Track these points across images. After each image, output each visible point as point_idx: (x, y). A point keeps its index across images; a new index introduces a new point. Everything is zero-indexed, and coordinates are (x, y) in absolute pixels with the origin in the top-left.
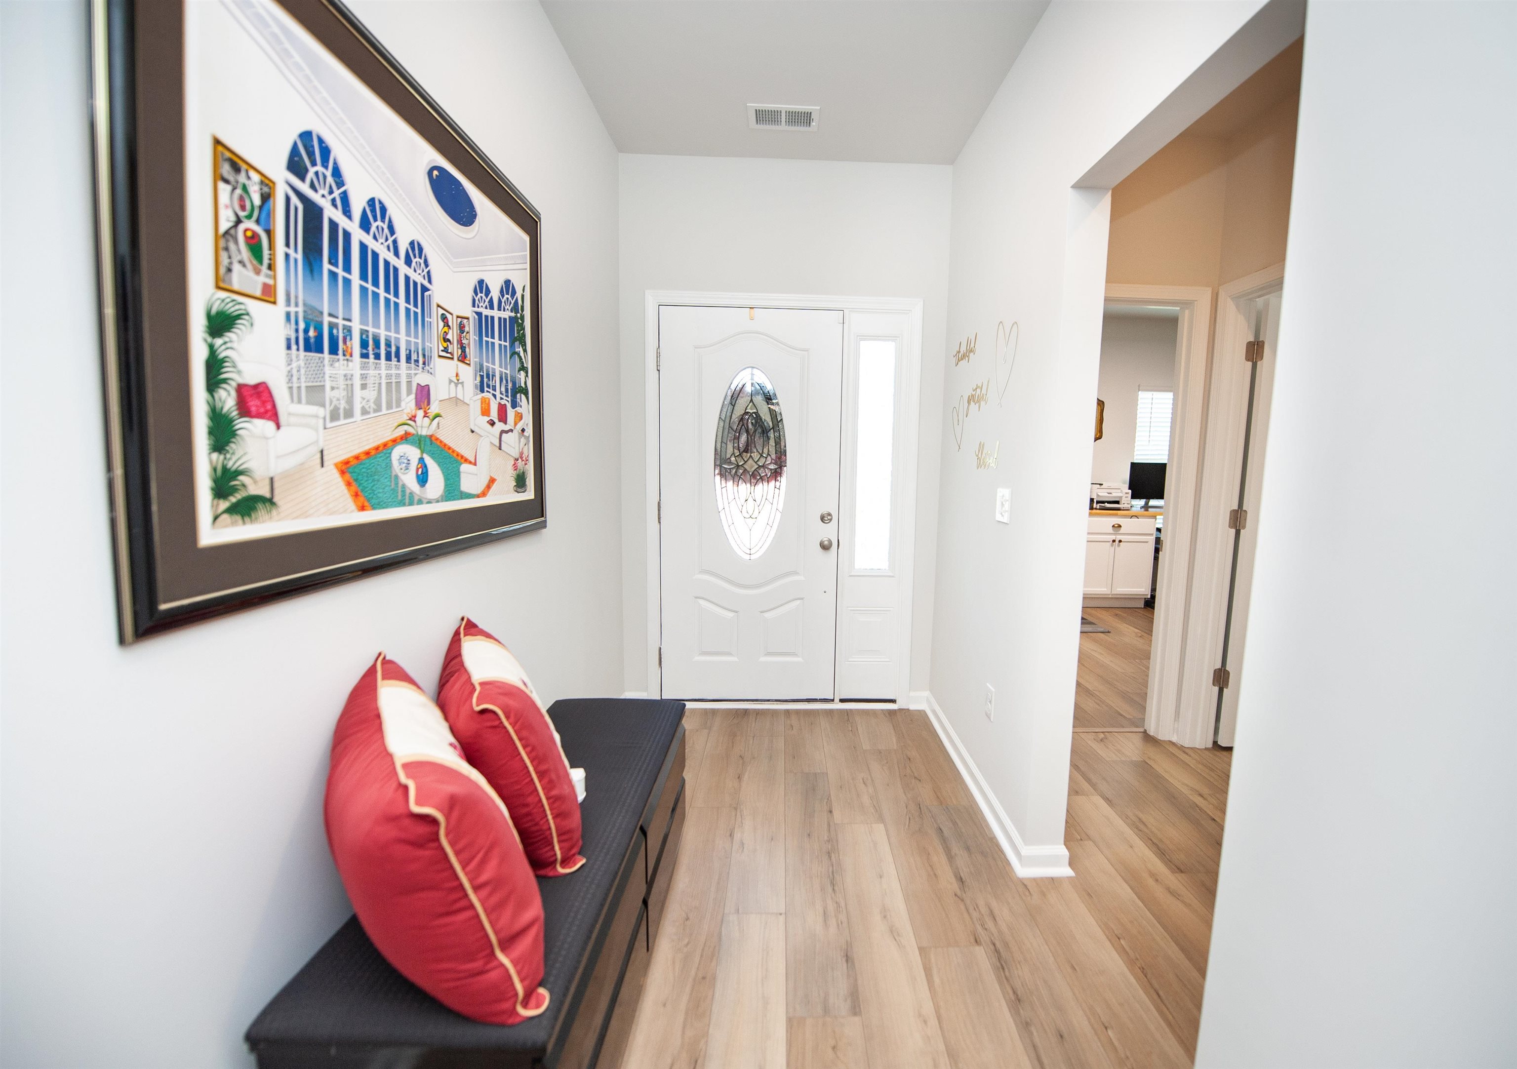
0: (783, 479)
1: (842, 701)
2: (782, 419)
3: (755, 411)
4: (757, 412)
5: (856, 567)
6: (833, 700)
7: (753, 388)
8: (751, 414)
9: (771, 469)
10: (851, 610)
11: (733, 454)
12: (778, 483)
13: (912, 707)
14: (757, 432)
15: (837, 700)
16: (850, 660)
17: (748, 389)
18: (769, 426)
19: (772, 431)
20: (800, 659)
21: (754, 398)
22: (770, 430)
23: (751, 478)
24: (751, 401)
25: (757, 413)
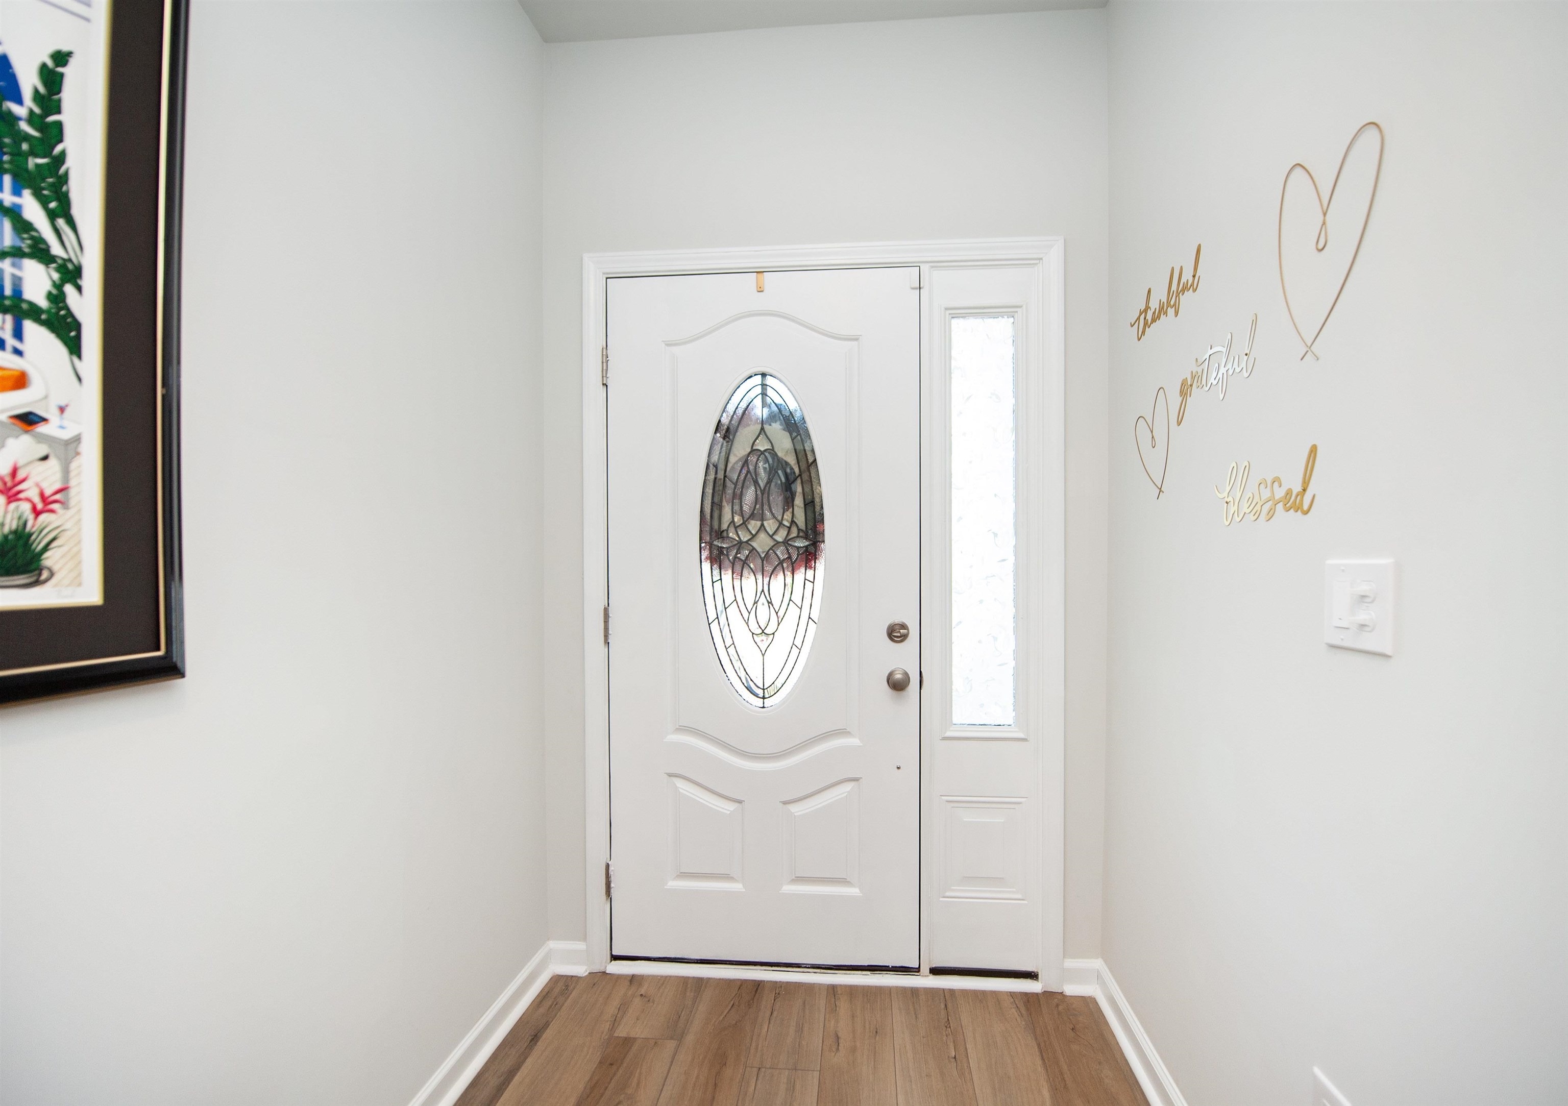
0: (820, 565)
1: (935, 971)
2: (815, 460)
3: (769, 447)
4: (773, 449)
5: (956, 719)
6: (918, 970)
7: (766, 410)
8: (762, 453)
9: (798, 548)
10: (948, 801)
11: (733, 521)
12: (810, 573)
13: (1071, 990)
14: (773, 484)
15: (925, 969)
16: (948, 894)
17: (759, 411)
18: (794, 473)
19: (799, 481)
20: (854, 891)
21: (766, 427)
22: (795, 479)
23: (763, 562)
24: (762, 429)
25: (772, 451)
